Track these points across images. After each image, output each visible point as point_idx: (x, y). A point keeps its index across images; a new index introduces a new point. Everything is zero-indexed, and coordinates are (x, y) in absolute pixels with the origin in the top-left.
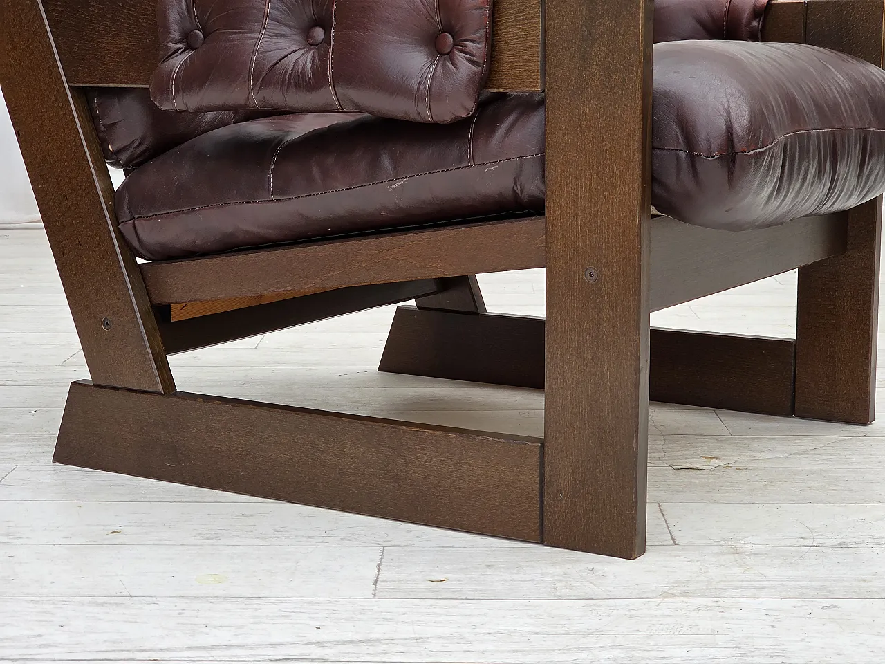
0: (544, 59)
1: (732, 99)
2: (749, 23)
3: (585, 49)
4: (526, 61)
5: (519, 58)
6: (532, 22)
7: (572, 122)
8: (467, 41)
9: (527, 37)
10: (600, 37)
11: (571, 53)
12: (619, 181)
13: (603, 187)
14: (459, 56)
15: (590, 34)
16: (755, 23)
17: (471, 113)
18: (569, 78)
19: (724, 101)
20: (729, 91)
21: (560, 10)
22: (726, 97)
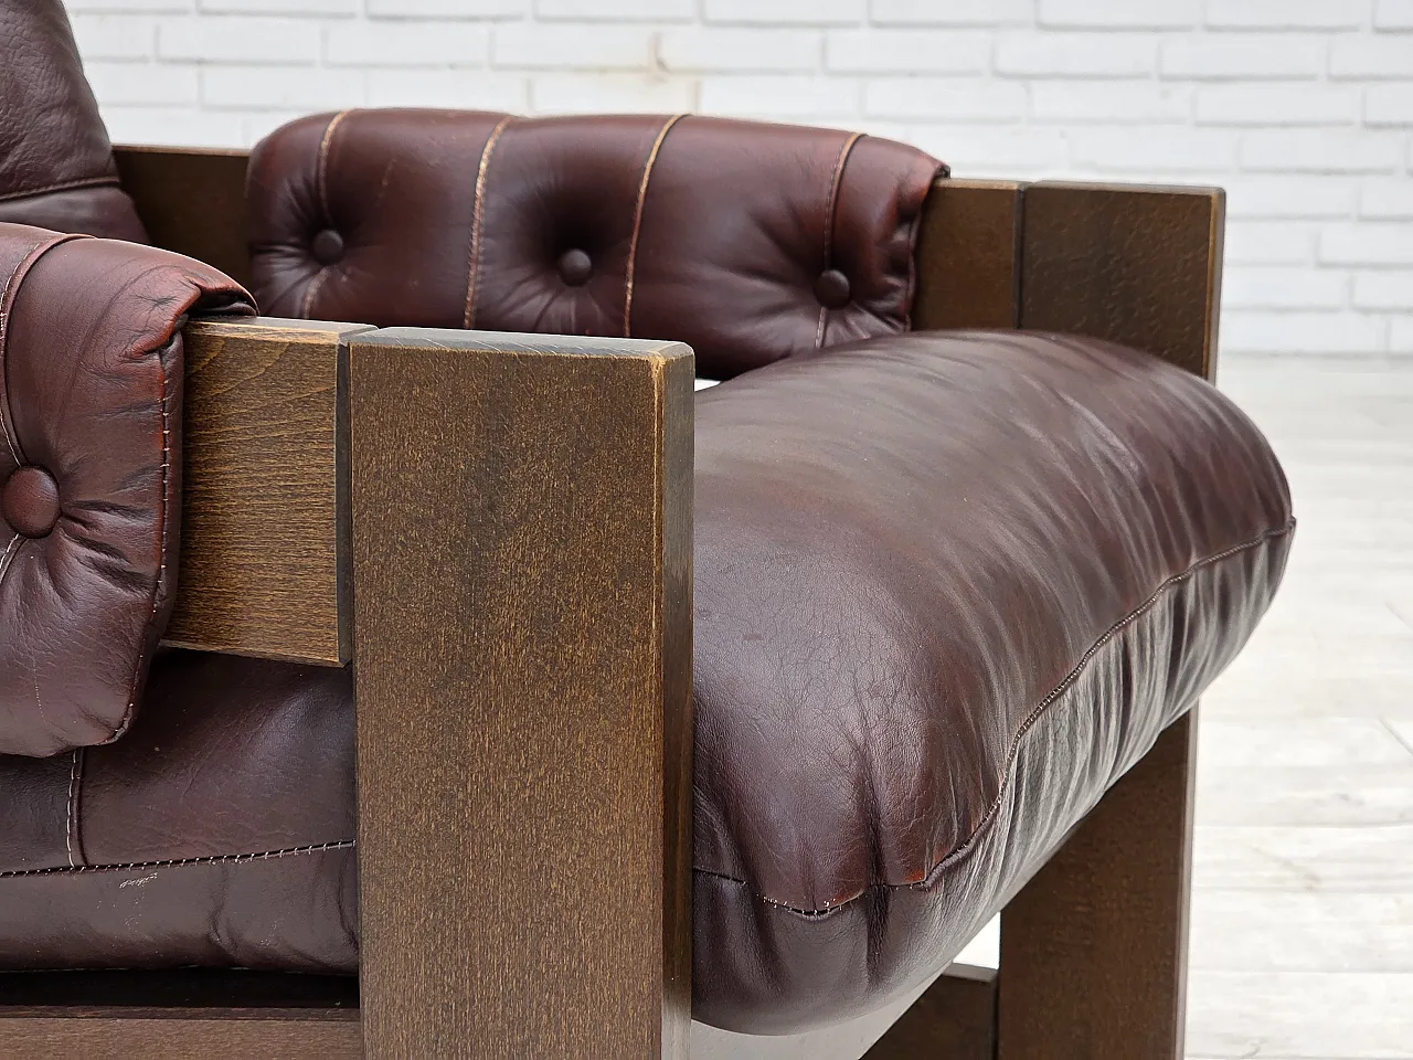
0: (346, 568)
1: (873, 706)
2: (887, 236)
3: (476, 551)
4: (292, 569)
5: (268, 557)
6: (307, 452)
7: (440, 772)
8: (101, 507)
9: (295, 496)
10: (523, 517)
11: (433, 562)
12: (591, 966)
13: (539, 976)
14: (76, 554)
15: (492, 507)
16: (900, 237)
17: (120, 733)
18: (428, 636)
19: (851, 716)
20: (864, 676)
21: (395, 423)
22: (860, 701)
